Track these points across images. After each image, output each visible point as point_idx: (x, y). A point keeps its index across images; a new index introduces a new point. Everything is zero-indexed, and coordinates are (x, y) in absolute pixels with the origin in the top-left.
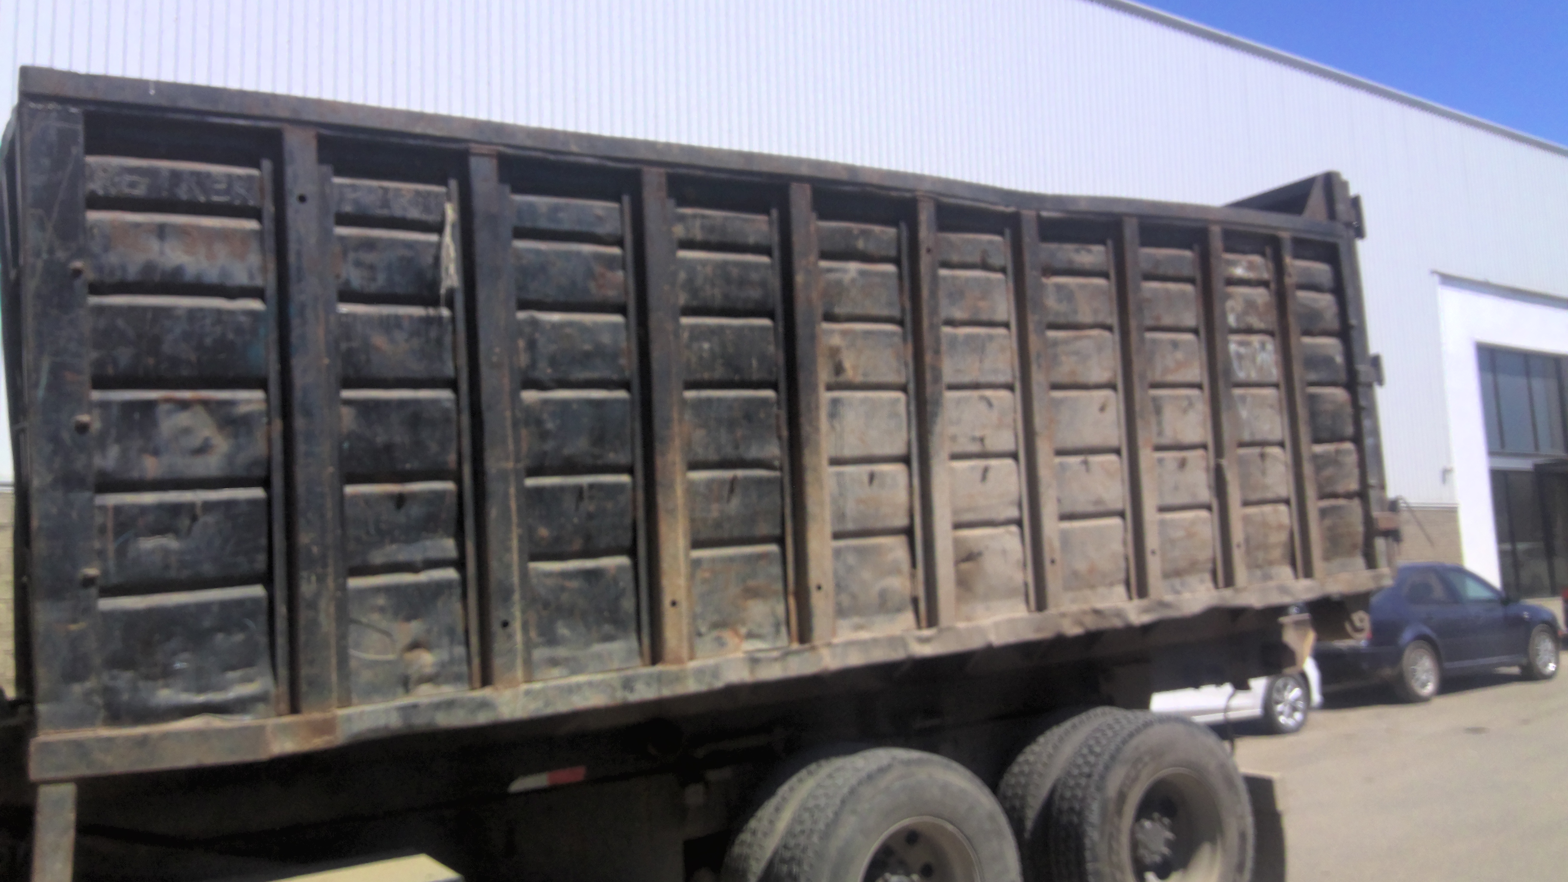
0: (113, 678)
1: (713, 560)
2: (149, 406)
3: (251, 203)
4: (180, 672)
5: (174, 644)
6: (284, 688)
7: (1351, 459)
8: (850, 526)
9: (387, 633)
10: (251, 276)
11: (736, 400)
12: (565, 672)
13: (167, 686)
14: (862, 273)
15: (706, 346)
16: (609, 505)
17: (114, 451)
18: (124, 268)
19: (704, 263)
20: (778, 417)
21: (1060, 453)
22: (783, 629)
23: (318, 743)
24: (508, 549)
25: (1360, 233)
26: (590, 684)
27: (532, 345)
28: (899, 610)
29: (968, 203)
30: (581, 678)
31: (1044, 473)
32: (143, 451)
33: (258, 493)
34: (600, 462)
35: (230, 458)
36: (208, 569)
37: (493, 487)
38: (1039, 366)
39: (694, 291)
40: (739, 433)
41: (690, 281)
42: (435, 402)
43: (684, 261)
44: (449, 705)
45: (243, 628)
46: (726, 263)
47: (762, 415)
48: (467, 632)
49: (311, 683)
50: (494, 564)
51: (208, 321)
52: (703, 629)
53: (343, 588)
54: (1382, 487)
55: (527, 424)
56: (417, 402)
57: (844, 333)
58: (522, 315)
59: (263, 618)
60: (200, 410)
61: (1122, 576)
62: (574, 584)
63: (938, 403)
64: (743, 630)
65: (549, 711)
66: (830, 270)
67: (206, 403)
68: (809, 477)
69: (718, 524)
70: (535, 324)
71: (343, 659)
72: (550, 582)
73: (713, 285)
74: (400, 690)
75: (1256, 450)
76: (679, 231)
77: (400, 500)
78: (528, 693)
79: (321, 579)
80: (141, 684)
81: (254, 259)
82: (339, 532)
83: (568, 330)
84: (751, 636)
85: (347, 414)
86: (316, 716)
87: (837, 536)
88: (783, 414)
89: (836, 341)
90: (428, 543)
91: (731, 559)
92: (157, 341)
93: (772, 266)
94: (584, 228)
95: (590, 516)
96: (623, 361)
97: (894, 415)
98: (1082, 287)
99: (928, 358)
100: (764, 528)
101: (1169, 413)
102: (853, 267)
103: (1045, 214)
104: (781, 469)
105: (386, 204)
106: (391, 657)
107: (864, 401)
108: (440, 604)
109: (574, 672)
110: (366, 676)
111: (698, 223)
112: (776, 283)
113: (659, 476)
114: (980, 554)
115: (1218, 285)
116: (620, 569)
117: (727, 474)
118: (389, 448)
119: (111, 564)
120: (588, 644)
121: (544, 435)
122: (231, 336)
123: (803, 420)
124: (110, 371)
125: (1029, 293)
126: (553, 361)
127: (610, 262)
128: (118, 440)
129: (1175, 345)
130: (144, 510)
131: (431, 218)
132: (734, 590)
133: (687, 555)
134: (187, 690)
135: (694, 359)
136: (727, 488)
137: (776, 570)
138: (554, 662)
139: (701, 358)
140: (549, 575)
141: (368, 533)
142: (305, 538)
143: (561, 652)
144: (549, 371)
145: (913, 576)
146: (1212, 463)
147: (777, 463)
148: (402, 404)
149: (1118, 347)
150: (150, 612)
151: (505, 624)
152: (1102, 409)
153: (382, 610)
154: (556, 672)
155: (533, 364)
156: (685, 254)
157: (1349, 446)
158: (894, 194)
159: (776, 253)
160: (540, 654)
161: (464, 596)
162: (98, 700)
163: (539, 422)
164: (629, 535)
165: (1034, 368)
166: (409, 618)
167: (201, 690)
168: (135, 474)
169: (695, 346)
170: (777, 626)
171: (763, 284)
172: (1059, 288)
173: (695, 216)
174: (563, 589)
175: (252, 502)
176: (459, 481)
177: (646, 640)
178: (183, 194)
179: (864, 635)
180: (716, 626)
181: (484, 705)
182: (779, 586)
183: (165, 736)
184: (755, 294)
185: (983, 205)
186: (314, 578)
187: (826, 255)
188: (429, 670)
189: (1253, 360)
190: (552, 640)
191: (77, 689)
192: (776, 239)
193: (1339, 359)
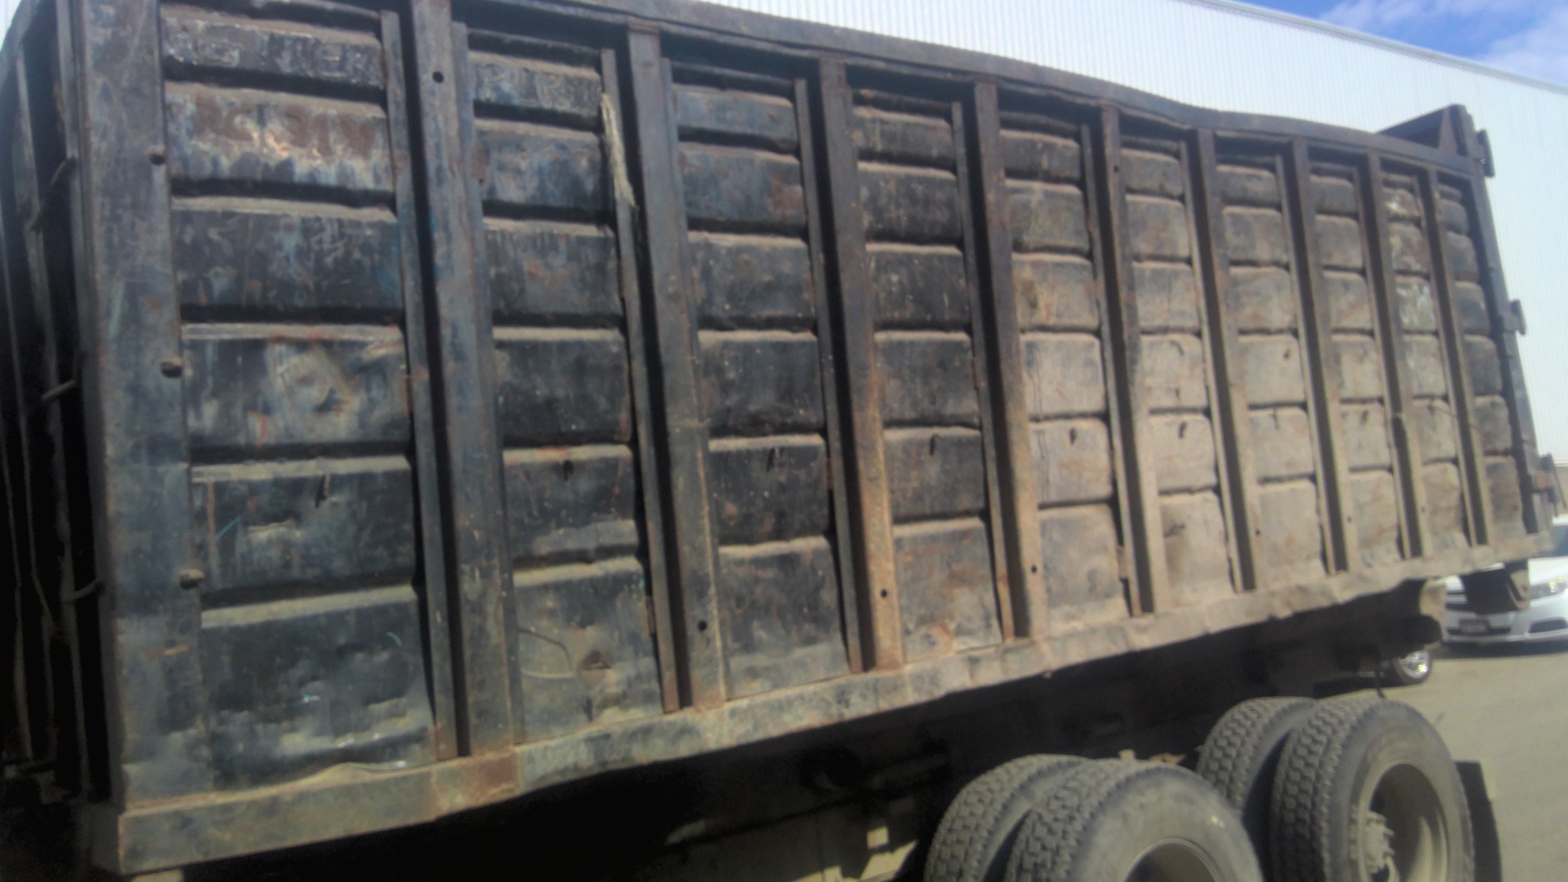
0: (222, 722)
1: (914, 540)
2: (256, 346)
3: (374, 82)
4: (310, 709)
5: (300, 671)
6: (446, 721)
7: (1503, 414)
8: (1054, 497)
9: (560, 644)
10: (377, 179)
11: (929, 343)
12: (767, 685)
13: (293, 730)
14: (1048, 195)
15: (895, 278)
16: (802, 474)
17: (210, 411)
18: (215, 162)
19: (885, 177)
20: (973, 365)
21: (1253, 407)
22: (995, 622)
23: (496, 793)
24: (700, 531)
25: (1488, 171)
26: (801, 697)
27: (706, 273)
28: (1108, 595)
29: (1149, 116)
30: (791, 692)
31: (1241, 430)
32: (251, 407)
33: (399, 463)
34: (789, 420)
35: (362, 417)
36: (340, 566)
37: (677, 449)
38: (1228, 306)
39: (878, 213)
40: (935, 384)
41: (873, 199)
42: (600, 345)
43: (865, 174)
44: (646, 732)
45: (387, 644)
46: (909, 178)
47: (957, 363)
48: (654, 637)
49: (481, 714)
50: (685, 549)
51: (327, 236)
52: (911, 626)
53: (508, 585)
54: (1533, 444)
55: (706, 374)
56: (580, 344)
57: (1035, 265)
58: (694, 236)
59: (413, 630)
60: (320, 352)
61: (1317, 548)
62: (769, 574)
63: (1136, 348)
64: (952, 626)
65: (760, 735)
66: (1016, 191)
67: (327, 345)
68: (1015, 436)
69: (918, 497)
70: (709, 247)
71: (515, 679)
72: (741, 572)
73: (898, 206)
74: (583, 717)
75: (1426, 402)
76: (858, 138)
77: (567, 468)
78: (733, 713)
79: (486, 574)
80: (259, 728)
81: (378, 155)
82: (500, 513)
83: (745, 257)
84: (960, 632)
85: (502, 358)
86: (491, 756)
87: (1043, 507)
88: (981, 361)
89: (1027, 274)
90: (600, 526)
91: (933, 538)
92: (263, 258)
93: (957, 184)
94: (755, 131)
95: (782, 488)
96: (806, 296)
97: (1089, 363)
98: (1257, 217)
99: (1123, 294)
100: (966, 501)
101: (1347, 362)
102: (1038, 186)
103: (1220, 133)
104: (980, 428)
105: (531, 92)
106: (568, 675)
107: (1059, 345)
108: (618, 603)
109: (776, 686)
110: (541, 700)
111: (878, 128)
112: (963, 204)
113: (859, 437)
114: (1183, 527)
115: (1381, 220)
116: (816, 552)
117: (925, 433)
118: (550, 403)
119: (214, 562)
120: (788, 649)
121: (726, 387)
122: (357, 255)
123: (1004, 367)
124: (203, 300)
125: (1212, 222)
126: (732, 296)
127: (785, 174)
128: (215, 394)
129: (1346, 285)
130: (254, 488)
131: (586, 112)
132: (938, 577)
133: (892, 532)
134: (319, 733)
135: (883, 295)
136: (926, 449)
137: (982, 551)
138: (753, 673)
139: (890, 293)
140: (740, 562)
141: (530, 515)
142: (464, 520)
143: (760, 660)
144: (727, 307)
145: (1120, 553)
146: (1389, 416)
147: (976, 421)
148: (563, 346)
149: (1297, 288)
150: (268, 628)
151: (703, 626)
152: (1287, 356)
153: (552, 613)
154: (757, 685)
155: (709, 300)
156: (863, 166)
157: (1499, 399)
158: (1079, 101)
159: (963, 169)
160: (739, 662)
161: (649, 590)
162: (205, 752)
163: (720, 371)
164: (825, 511)
165: (1223, 309)
166: (583, 625)
167: (338, 733)
168: (241, 440)
169: (883, 278)
170: (987, 618)
171: (950, 204)
172: (1236, 218)
173: (874, 121)
174: (757, 580)
175: (391, 475)
176: (634, 444)
177: (854, 642)
178: (285, 65)
179: (1078, 625)
180: (922, 621)
181: (686, 731)
182: (986, 570)
183: (302, 797)
184: (941, 216)
185: (1163, 120)
186: (477, 573)
187: (1012, 173)
188: (613, 690)
189: (1414, 304)
190: (749, 646)
191: (177, 738)
192: (961, 151)
193: (1483, 305)
